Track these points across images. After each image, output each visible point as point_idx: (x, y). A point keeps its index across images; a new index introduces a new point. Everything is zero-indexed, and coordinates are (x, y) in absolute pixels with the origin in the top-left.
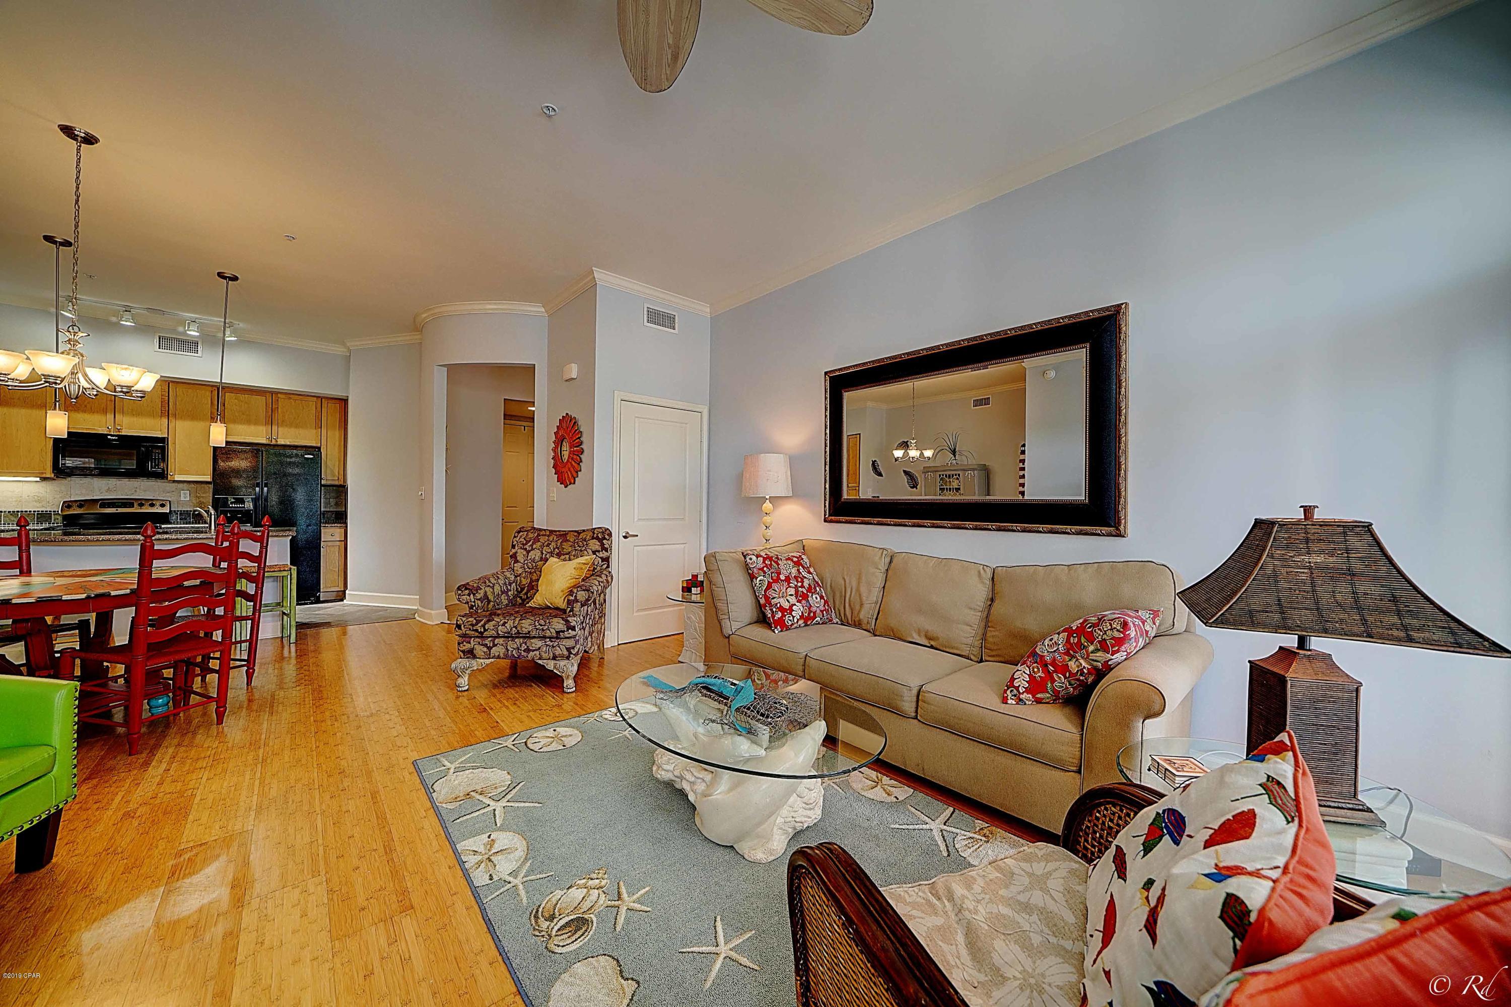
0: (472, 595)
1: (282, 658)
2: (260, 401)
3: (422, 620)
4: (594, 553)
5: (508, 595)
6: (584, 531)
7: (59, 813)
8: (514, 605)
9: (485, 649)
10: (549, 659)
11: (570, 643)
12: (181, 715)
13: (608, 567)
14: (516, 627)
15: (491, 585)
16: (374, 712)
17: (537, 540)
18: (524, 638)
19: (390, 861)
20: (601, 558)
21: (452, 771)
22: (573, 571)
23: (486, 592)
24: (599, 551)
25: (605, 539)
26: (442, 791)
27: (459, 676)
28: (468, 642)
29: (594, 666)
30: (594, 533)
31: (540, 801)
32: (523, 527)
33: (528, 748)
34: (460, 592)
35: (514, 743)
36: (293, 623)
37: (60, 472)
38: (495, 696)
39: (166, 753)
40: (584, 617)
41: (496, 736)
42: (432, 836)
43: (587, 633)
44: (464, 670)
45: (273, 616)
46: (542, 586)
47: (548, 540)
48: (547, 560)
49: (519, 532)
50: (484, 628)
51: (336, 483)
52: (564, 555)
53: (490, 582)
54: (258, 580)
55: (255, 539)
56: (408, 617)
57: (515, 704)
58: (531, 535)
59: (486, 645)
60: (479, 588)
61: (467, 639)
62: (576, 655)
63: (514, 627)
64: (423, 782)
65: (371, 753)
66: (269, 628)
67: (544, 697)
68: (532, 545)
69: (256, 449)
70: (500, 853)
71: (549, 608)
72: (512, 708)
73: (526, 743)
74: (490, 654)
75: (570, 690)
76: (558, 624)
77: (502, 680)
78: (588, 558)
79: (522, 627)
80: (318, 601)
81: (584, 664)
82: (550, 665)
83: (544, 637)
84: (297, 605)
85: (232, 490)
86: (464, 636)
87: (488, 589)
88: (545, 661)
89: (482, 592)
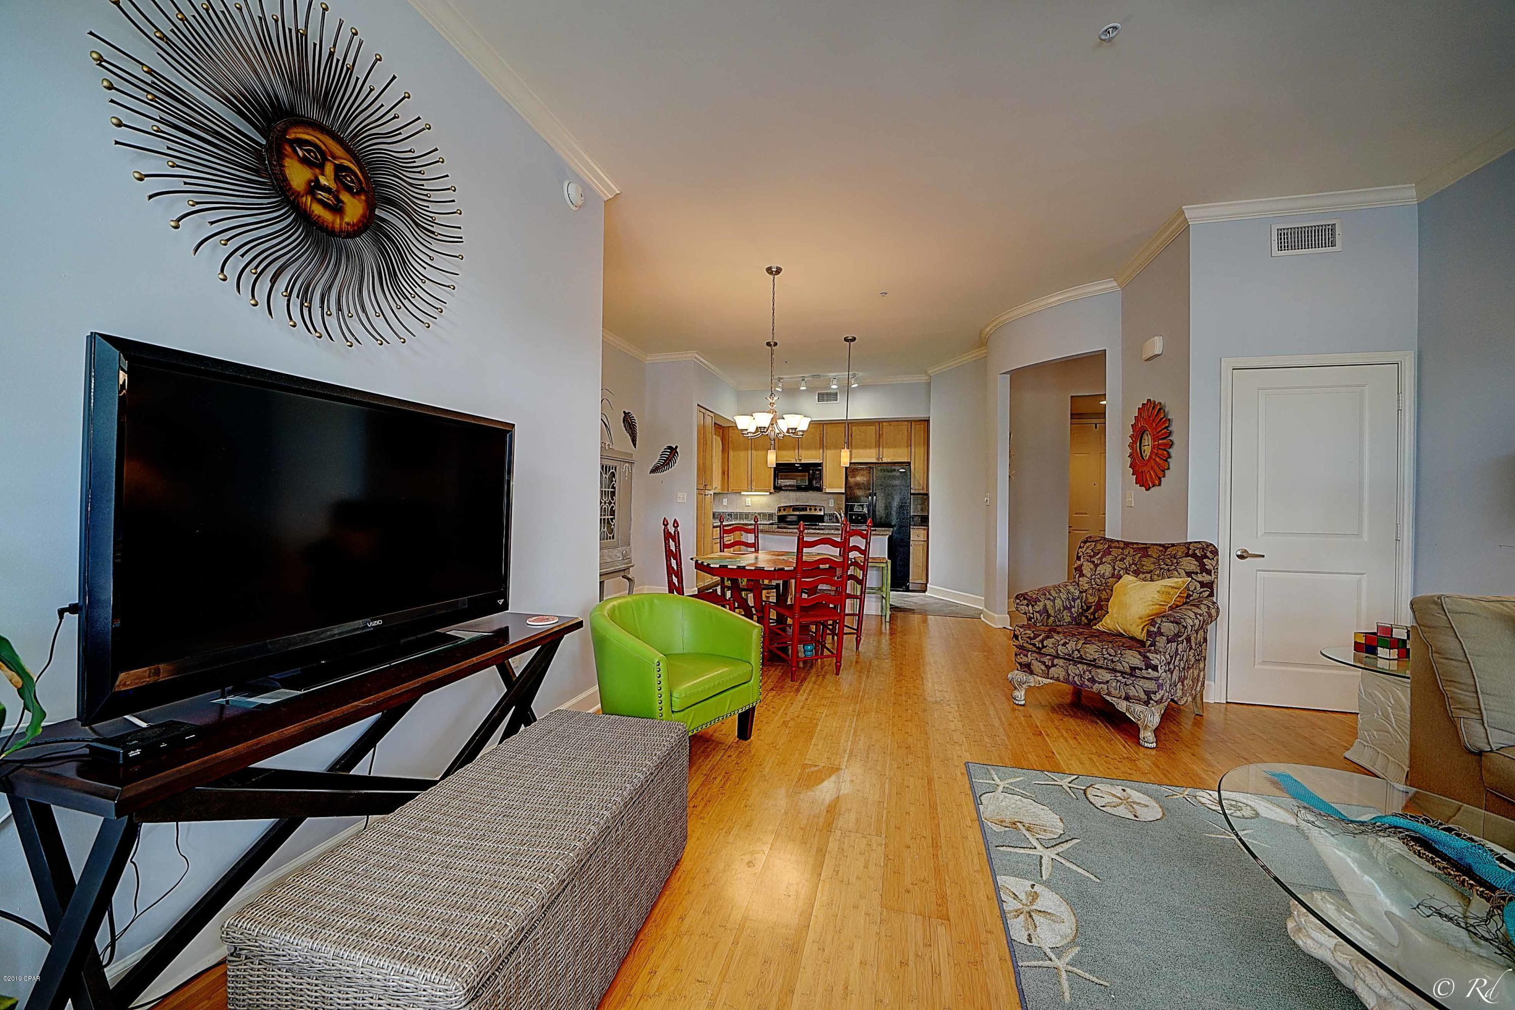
0: (1030, 606)
1: (881, 633)
2: (872, 429)
3: (986, 621)
4: (1189, 574)
5: (1071, 613)
6: (1173, 545)
7: (754, 708)
8: (1077, 624)
9: (1043, 667)
10: (1120, 698)
11: (1151, 686)
12: (819, 660)
13: (1211, 595)
14: (1079, 651)
15: (1052, 598)
16: (938, 700)
17: (1107, 552)
18: (1089, 665)
19: (935, 856)
20: (1199, 582)
21: (1001, 789)
22: (1156, 596)
23: (1045, 606)
24: (1196, 573)
25: (1206, 557)
26: (991, 805)
27: (1016, 688)
28: (1024, 655)
29: (1187, 723)
30: (1189, 549)
31: (1098, 875)
32: (1091, 537)
33: (1087, 798)
34: (1018, 601)
35: (1070, 785)
36: (888, 606)
37: (777, 489)
38: (1053, 721)
39: (807, 686)
40: (1172, 657)
41: (1051, 770)
42: (975, 852)
43: (1175, 676)
44: (1021, 683)
45: (876, 598)
46: (1113, 607)
47: (1123, 554)
48: (1121, 577)
49: (1085, 542)
50: (1043, 644)
51: (921, 492)
52: (1143, 573)
53: (1050, 594)
54: (864, 568)
55: (865, 537)
56: (975, 616)
57: (1075, 738)
58: (1099, 547)
59: (1044, 663)
60: (1037, 600)
61: (1025, 653)
62: (1158, 702)
63: (1077, 650)
64: (972, 787)
65: (931, 739)
66: (872, 607)
67: (1112, 742)
68: (1101, 558)
69: (869, 466)
70: (1042, 914)
71: (1121, 635)
72: (1072, 742)
73: (1085, 791)
74: (1048, 674)
75: (1149, 745)
76: (1133, 659)
77: (1062, 705)
78: (1178, 581)
79: (1085, 653)
80: (908, 590)
81: (1171, 715)
82: (1122, 706)
83: (1114, 670)
84: (891, 590)
85: (856, 499)
86: (1021, 647)
87: (1047, 602)
88: (1114, 699)
89: (1041, 604)
